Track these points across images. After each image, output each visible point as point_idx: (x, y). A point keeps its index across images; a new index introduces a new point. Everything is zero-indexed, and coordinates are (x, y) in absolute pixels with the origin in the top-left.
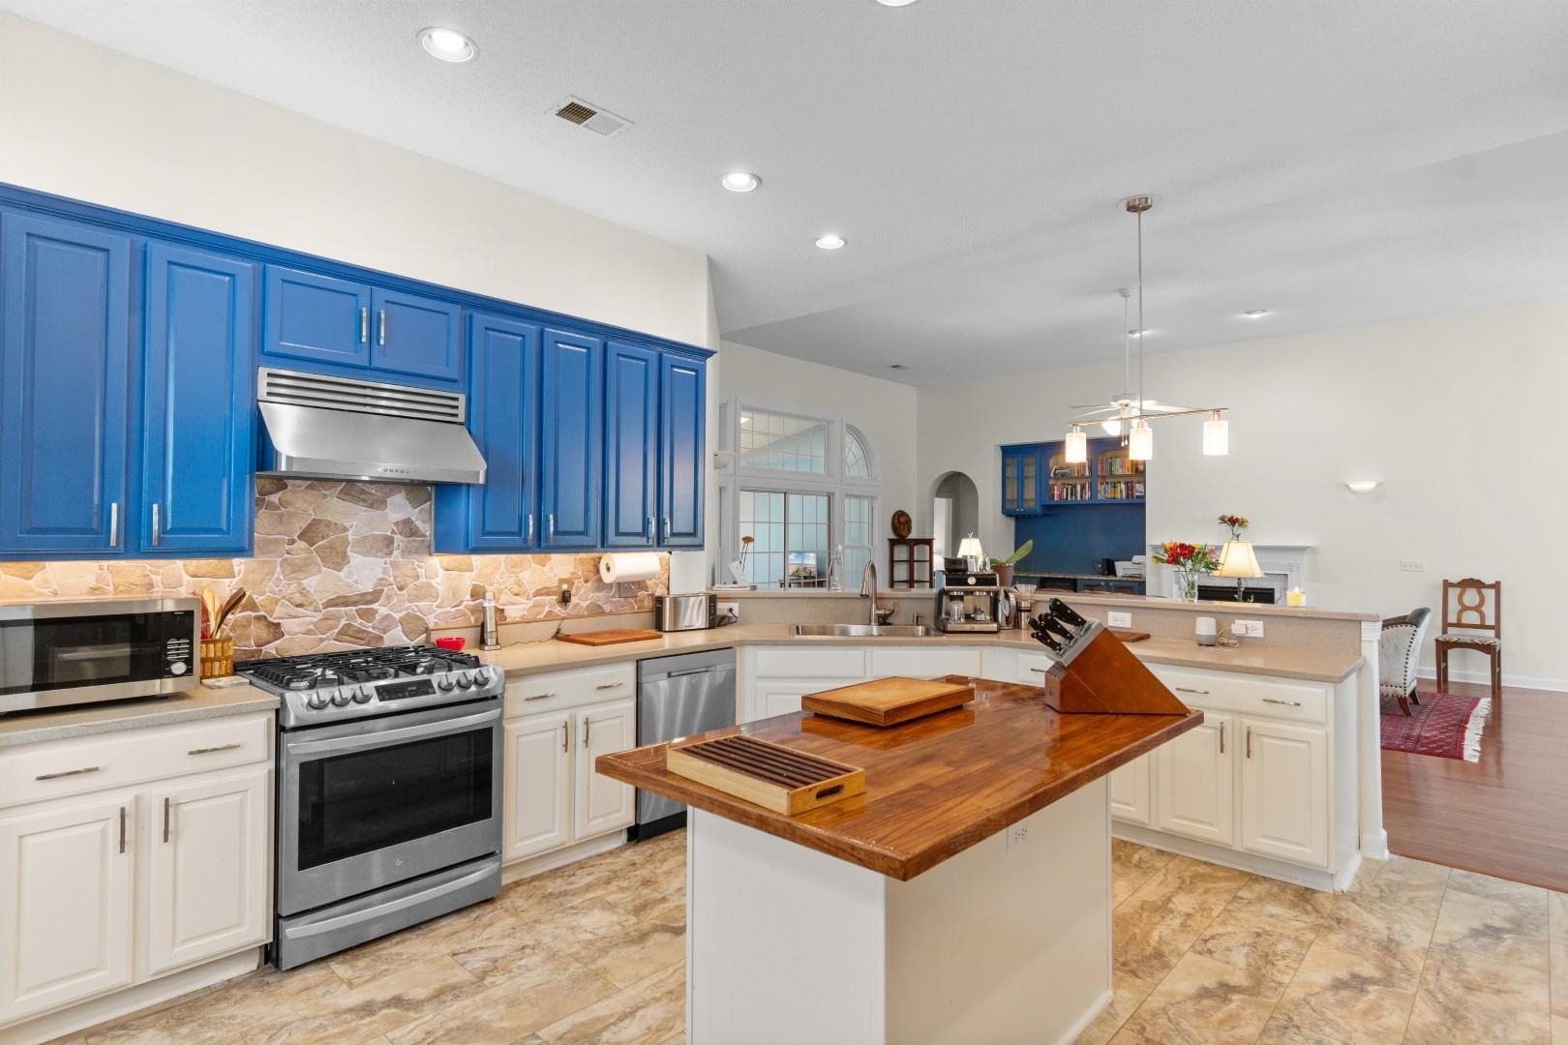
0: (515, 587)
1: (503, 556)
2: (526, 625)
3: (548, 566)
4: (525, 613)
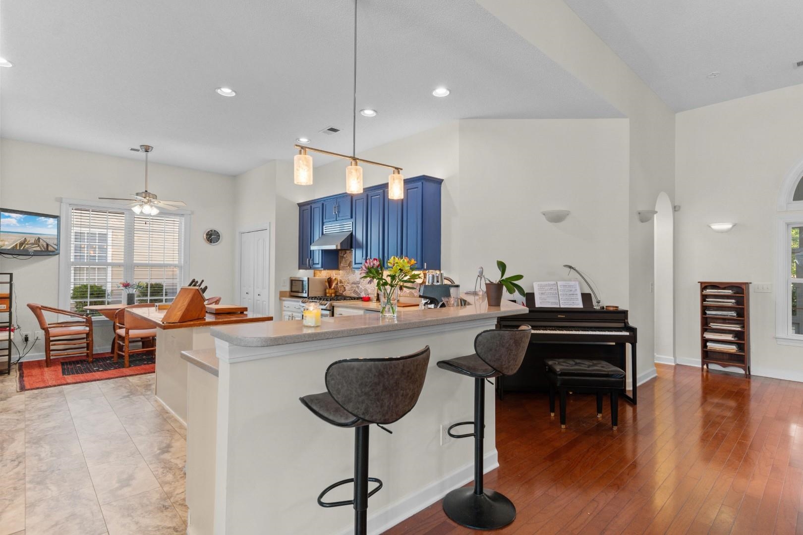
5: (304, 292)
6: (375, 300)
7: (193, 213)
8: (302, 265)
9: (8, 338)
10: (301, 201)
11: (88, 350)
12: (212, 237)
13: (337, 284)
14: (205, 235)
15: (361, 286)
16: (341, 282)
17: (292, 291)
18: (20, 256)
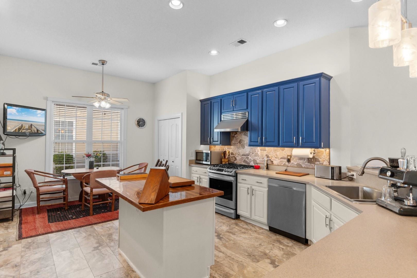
0: (276, 156)
1: (273, 148)
2: (278, 166)
3: (284, 151)
4: (278, 163)
5: (208, 161)
6: (266, 168)
7: (129, 107)
8: (203, 142)
9: (11, 195)
10: (202, 98)
11: (64, 201)
12: (141, 123)
13: (229, 155)
14: (136, 122)
15: (250, 158)
16: (232, 154)
17: (197, 160)
18: (20, 137)
